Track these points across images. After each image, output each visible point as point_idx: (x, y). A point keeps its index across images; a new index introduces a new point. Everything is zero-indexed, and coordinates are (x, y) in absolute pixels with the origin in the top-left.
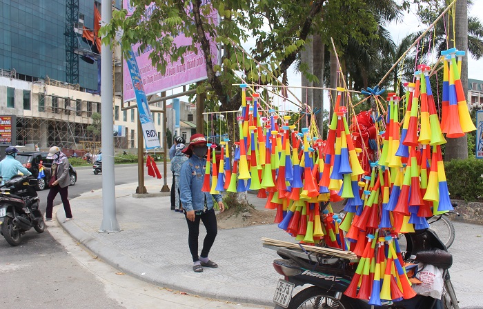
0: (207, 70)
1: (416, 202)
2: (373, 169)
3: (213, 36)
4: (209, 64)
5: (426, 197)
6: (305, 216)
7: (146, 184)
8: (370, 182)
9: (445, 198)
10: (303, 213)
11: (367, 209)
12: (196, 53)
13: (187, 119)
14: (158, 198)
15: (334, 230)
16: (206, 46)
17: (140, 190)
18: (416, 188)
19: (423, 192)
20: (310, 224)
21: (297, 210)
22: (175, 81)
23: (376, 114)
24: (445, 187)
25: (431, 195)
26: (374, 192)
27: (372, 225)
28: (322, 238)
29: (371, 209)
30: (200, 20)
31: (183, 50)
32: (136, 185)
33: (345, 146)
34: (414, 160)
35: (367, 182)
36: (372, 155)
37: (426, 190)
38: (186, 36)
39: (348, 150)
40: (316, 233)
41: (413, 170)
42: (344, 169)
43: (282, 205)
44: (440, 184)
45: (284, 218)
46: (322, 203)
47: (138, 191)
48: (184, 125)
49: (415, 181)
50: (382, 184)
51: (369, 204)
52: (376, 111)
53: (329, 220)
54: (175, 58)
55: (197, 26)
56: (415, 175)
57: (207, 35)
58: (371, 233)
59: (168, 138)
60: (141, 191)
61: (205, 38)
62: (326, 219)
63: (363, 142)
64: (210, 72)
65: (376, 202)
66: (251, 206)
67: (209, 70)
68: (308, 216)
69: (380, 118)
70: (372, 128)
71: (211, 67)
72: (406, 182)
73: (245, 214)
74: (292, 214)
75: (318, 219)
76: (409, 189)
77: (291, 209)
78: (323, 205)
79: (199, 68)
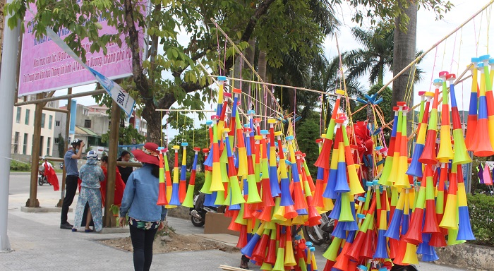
0: (133, 65)
1: (431, 228)
2: (369, 190)
3: (143, 27)
4: (136, 59)
5: (444, 224)
6: (275, 241)
7: (39, 196)
8: (363, 204)
9: (466, 225)
10: (273, 237)
11: (361, 235)
12: (120, 45)
13: (84, 124)
14: (52, 214)
15: (306, 260)
16: (133, 39)
17: (31, 204)
18: (431, 212)
19: (439, 218)
20: (280, 251)
21: (265, 233)
22: (88, 76)
23: (373, 126)
24: (466, 213)
25: (450, 221)
26: (369, 215)
27: (365, 255)
28: (293, 268)
29: (365, 235)
30: (130, 6)
31: (106, 39)
32: (27, 196)
33: (342, 160)
34: (429, 180)
35: (361, 204)
36: (365, 173)
37: (442, 216)
38: (109, 24)
39: (346, 164)
40: (287, 262)
41: (428, 191)
42: (341, 186)
43: (246, 227)
44: (461, 209)
45: (248, 242)
46: (295, 226)
47: (28, 204)
48: (79, 131)
49: (431, 204)
50: (379, 207)
51: (363, 229)
52: (372, 122)
53: (301, 247)
54: (95, 48)
55: (127, 12)
56: (430, 197)
57: (137, 24)
58: (364, 264)
59: (59, 145)
60: (33, 204)
61: (134, 27)
62: (298, 246)
63: (358, 157)
64: (136, 68)
65: (371, 228)
66: (171, 229)
67: (136, 65)
68: (278, 242)
69: (378, 131)
70: (368, 141)
71: (138, 63)
72: (420, 205)
73: (165, 237)
74: (259, 238)
75: (289, 245)
76: (424, 214)
77: (258, 232)
78: (295, 229)
79: (119, 64)
